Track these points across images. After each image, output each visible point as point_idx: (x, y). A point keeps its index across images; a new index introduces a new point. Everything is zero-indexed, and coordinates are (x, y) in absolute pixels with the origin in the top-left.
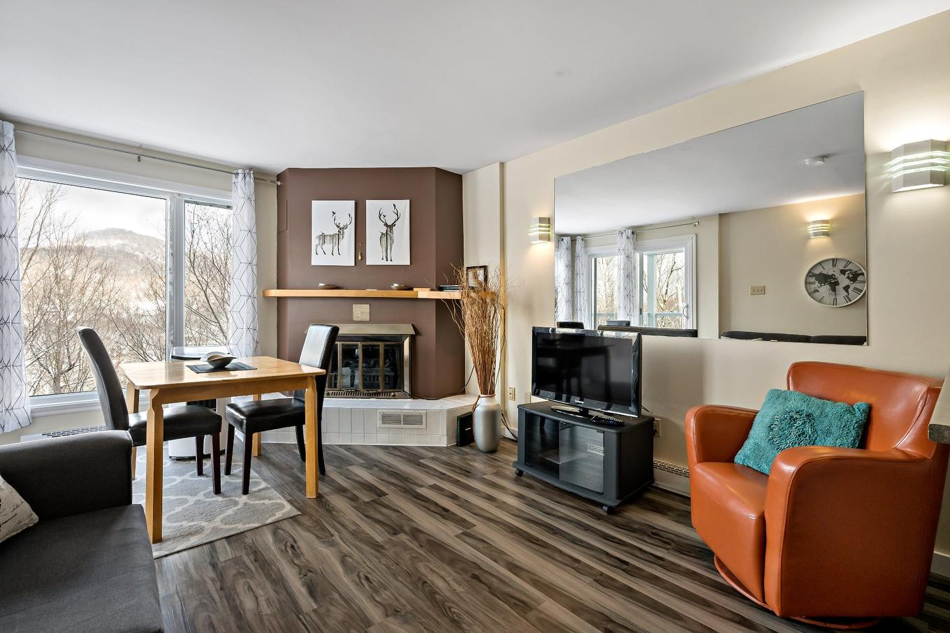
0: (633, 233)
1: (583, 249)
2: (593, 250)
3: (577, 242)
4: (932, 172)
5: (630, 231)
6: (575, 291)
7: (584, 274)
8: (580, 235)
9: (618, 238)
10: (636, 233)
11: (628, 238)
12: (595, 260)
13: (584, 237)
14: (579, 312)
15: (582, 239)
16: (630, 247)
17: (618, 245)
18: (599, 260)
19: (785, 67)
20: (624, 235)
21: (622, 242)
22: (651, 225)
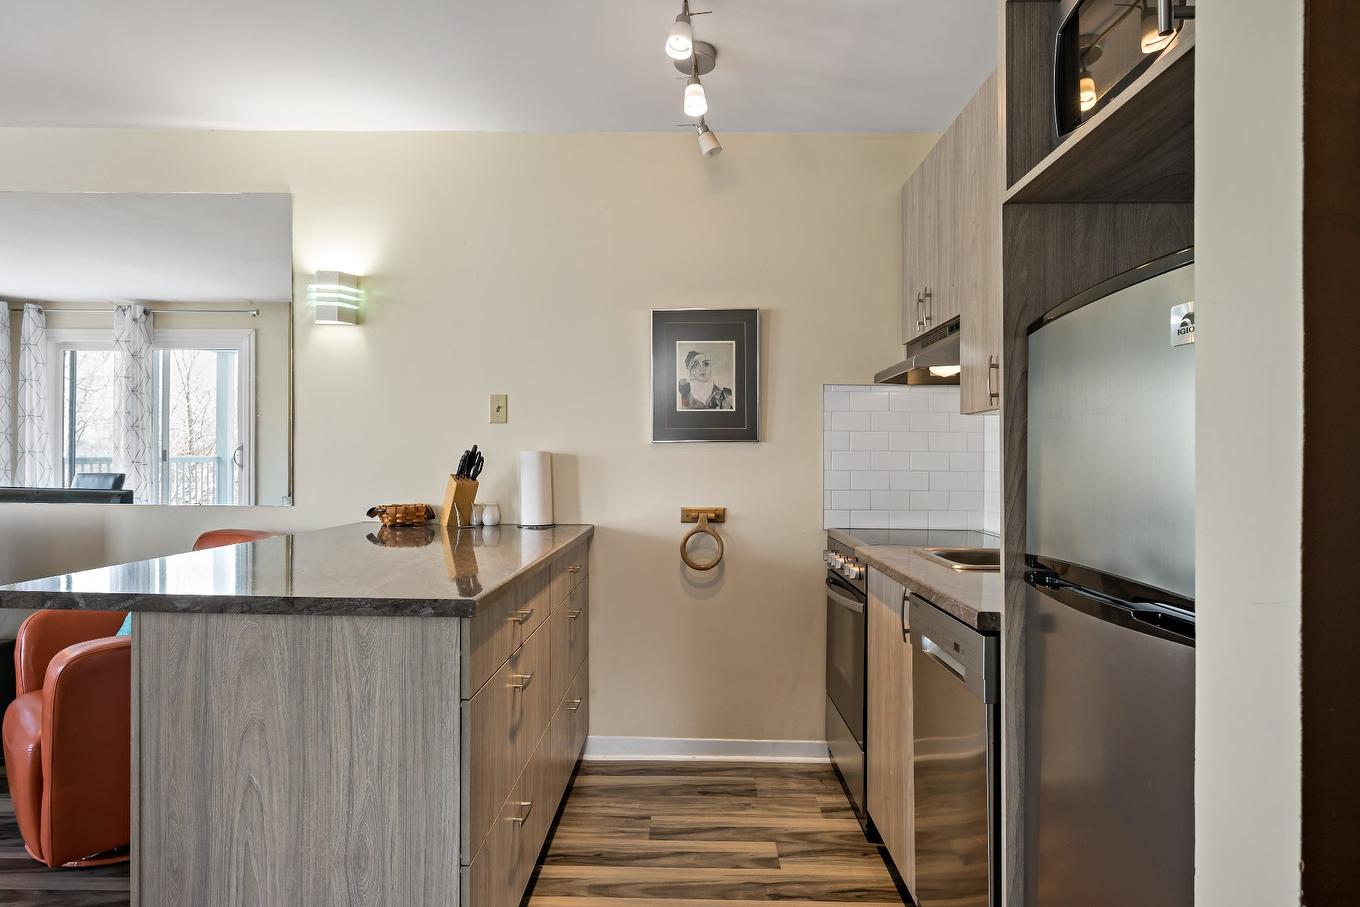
0: (146, 312)
1: (39, 331)
2: (65, 335)
3: (26, 315)
4: (340, 308)
5: (139, 310)
6: (20, 412)
7: (43, 379)
8: (34, 302)
9: (116, 316)
10: (153, 313)
11: (135, 320)
12: (73, 354)
13: (45, 307)
14: (27, 456)
15: (40, 311)
16: (139, 338)
17: (116, 332)
18: (80, 354)
19: (213, 131)
20: (127, 313)
21: (124, 327)
22: (181, 303)
